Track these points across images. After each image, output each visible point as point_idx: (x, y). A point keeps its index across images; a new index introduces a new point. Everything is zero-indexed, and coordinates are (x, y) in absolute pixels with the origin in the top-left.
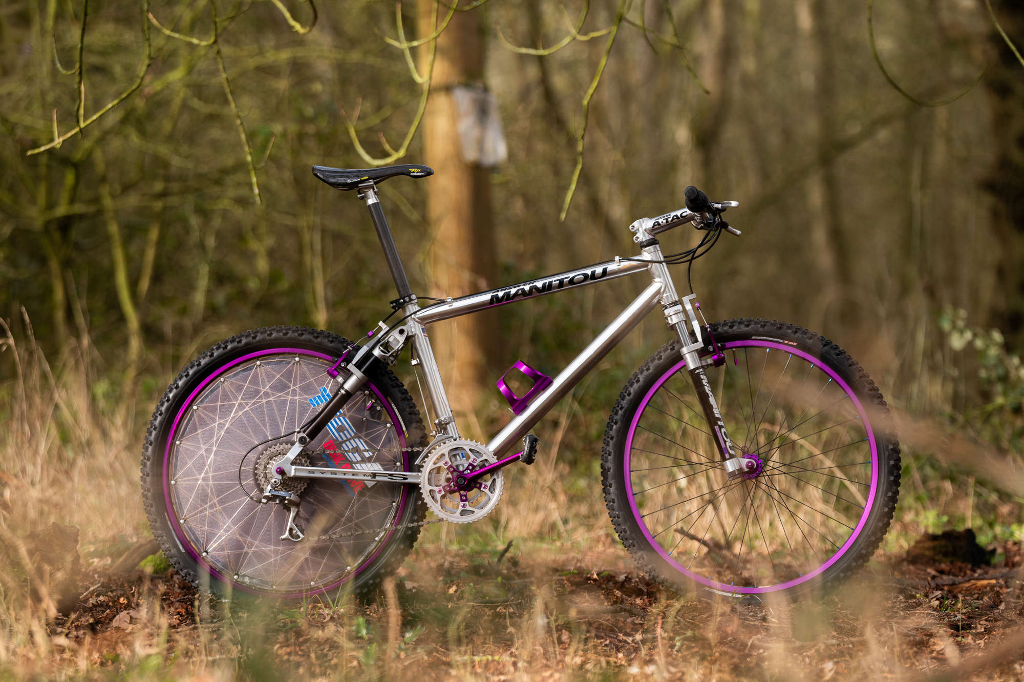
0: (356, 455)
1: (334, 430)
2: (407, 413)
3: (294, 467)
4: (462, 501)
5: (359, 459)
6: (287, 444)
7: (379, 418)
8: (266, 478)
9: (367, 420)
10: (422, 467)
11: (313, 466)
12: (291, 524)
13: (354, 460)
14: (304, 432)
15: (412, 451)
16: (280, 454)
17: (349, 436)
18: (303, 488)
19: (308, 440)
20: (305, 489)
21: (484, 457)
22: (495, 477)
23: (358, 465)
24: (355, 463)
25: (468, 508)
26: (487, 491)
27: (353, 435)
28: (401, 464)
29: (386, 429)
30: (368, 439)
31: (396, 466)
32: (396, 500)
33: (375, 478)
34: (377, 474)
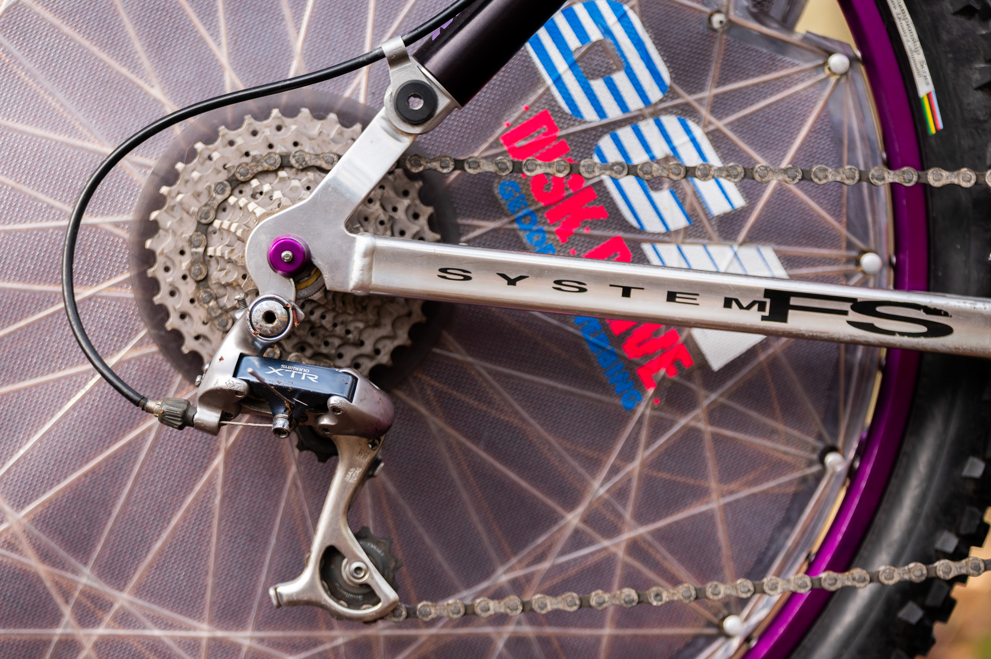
0: (664, 198)
1: (561, 65)
2: (948, 7)
3: (363, 241)
5: (677, 220)
6: (319, 113)
7: (788, 22)
8: (203, 282)
9: (730, 25)
11: (445, 240)
12: (333, 528)
13: (653, 225)
14: (423, 57)
15: (979, 185)
16: (285, 164)
17: (634, 103)
18: (388, 347)
19: (444, 101)
20: (397, 353)
23: (669, 252)
24: (655, 239)
27: (655, 94)
28: (883, 264)
29: (820, 81)
30: (726, 125)
31: (860, 269)
32: (847, 443)
33: (784, 319)
34: (793, 301)
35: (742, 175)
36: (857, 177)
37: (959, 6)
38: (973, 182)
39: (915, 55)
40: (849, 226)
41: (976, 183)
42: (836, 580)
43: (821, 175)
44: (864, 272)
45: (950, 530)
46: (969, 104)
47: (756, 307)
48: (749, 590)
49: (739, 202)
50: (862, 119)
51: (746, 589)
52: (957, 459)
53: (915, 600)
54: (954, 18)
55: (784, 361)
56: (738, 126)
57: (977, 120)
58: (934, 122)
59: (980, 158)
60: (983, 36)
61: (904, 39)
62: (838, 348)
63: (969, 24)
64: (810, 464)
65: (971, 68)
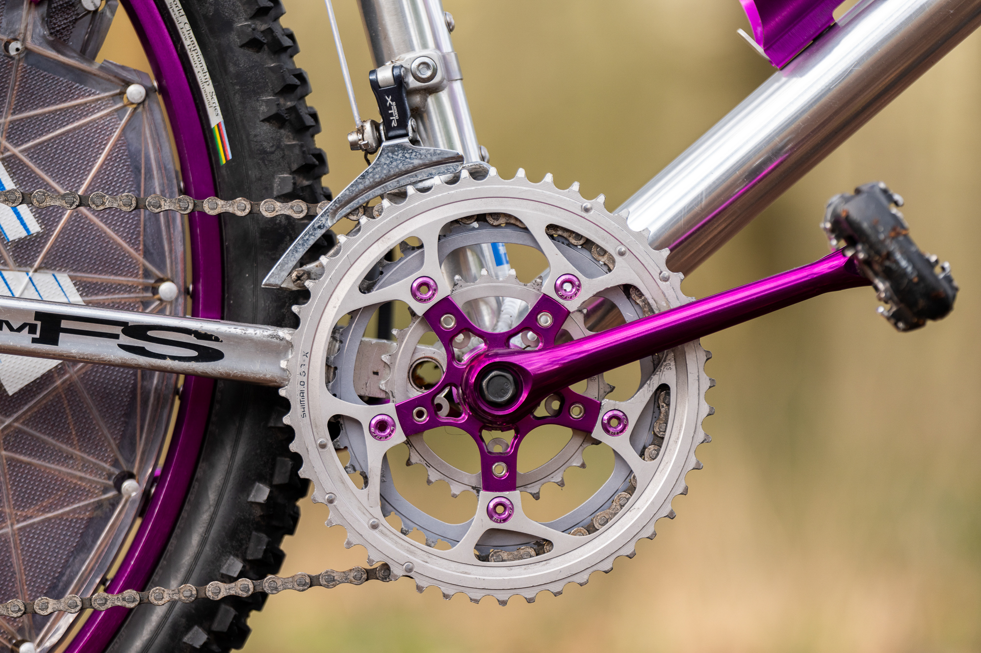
2: (235, 39)
4: (490, 483)
7: (88, 51)
9: (27, 52)
10: (303, 295)
15: (254, 214)
21: (622, 274)
22: (668, 375)
25: (519, 522)
26: (621, 443)
28: (179, 291)
29: (117, 110)
30: (22, 151)
31: (156, 297)
32: (142, 468)
33: (55, 342)
34: (64, 324)
35: (21, 199)
36: (134, 205)
37: (246, 40)
38: (247, 211)
39: (206, 86)
40: (147, 254)
41: (250, 212)
42: (106, 600)
43: (98, 202)
44: (160, 300)
45: (237, 556)
46: (255, 136)
47: (27, 329)
48: (20, 610)
49: (35, 227)
50: (159, 149)
51: (17, 609)
52: (245, 485)
53: (201, 625)
54: (242, 50)
55: (80, 386)
56: (33, 153)
57: (264, 152)
58: (224, 153)
59: (266, 189)
60: (271, 69)
61: (196, 70)
62: (135, 375)
63: (256, 57)
64: (106, 490)
65: (258, 100)
